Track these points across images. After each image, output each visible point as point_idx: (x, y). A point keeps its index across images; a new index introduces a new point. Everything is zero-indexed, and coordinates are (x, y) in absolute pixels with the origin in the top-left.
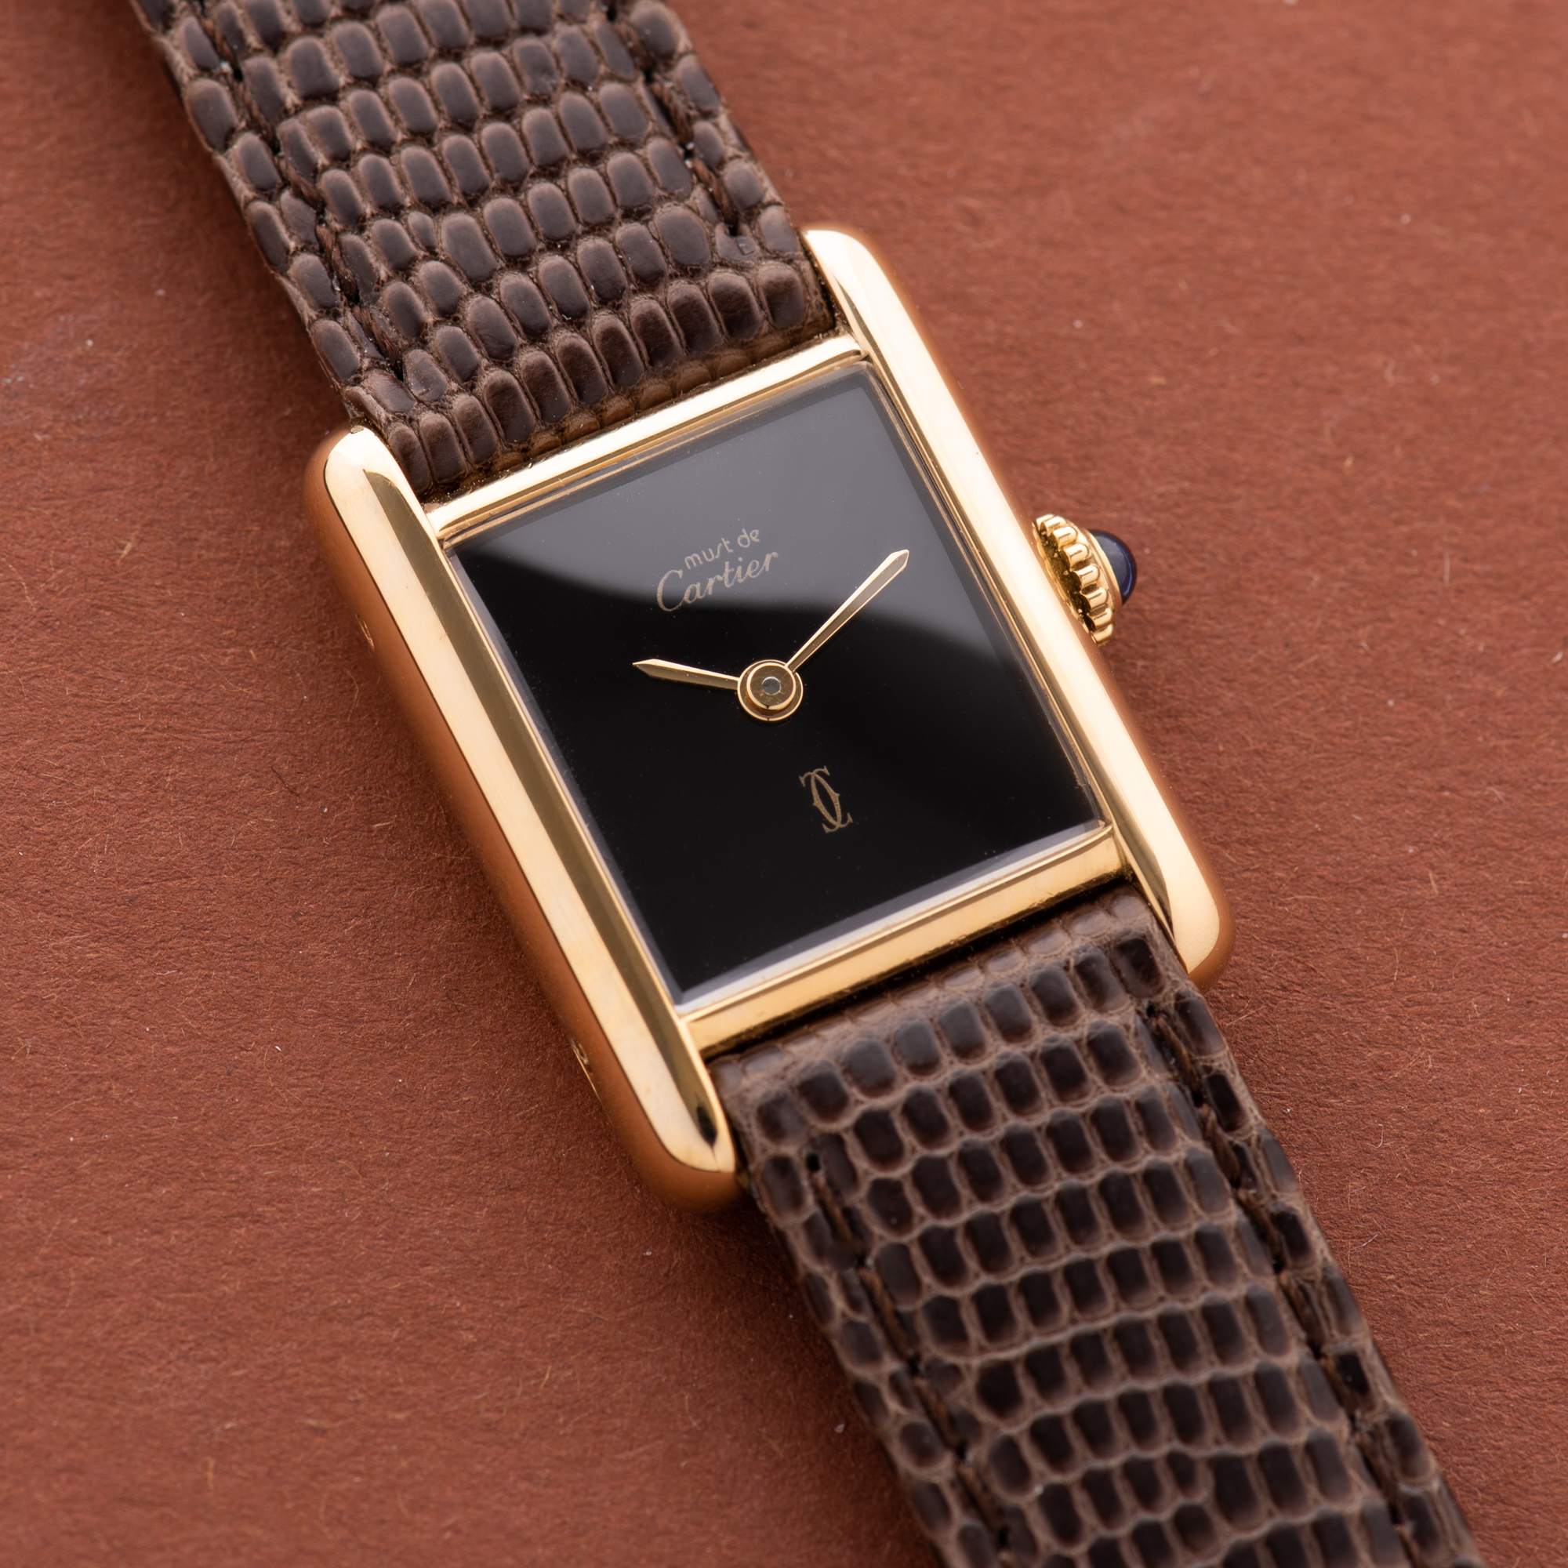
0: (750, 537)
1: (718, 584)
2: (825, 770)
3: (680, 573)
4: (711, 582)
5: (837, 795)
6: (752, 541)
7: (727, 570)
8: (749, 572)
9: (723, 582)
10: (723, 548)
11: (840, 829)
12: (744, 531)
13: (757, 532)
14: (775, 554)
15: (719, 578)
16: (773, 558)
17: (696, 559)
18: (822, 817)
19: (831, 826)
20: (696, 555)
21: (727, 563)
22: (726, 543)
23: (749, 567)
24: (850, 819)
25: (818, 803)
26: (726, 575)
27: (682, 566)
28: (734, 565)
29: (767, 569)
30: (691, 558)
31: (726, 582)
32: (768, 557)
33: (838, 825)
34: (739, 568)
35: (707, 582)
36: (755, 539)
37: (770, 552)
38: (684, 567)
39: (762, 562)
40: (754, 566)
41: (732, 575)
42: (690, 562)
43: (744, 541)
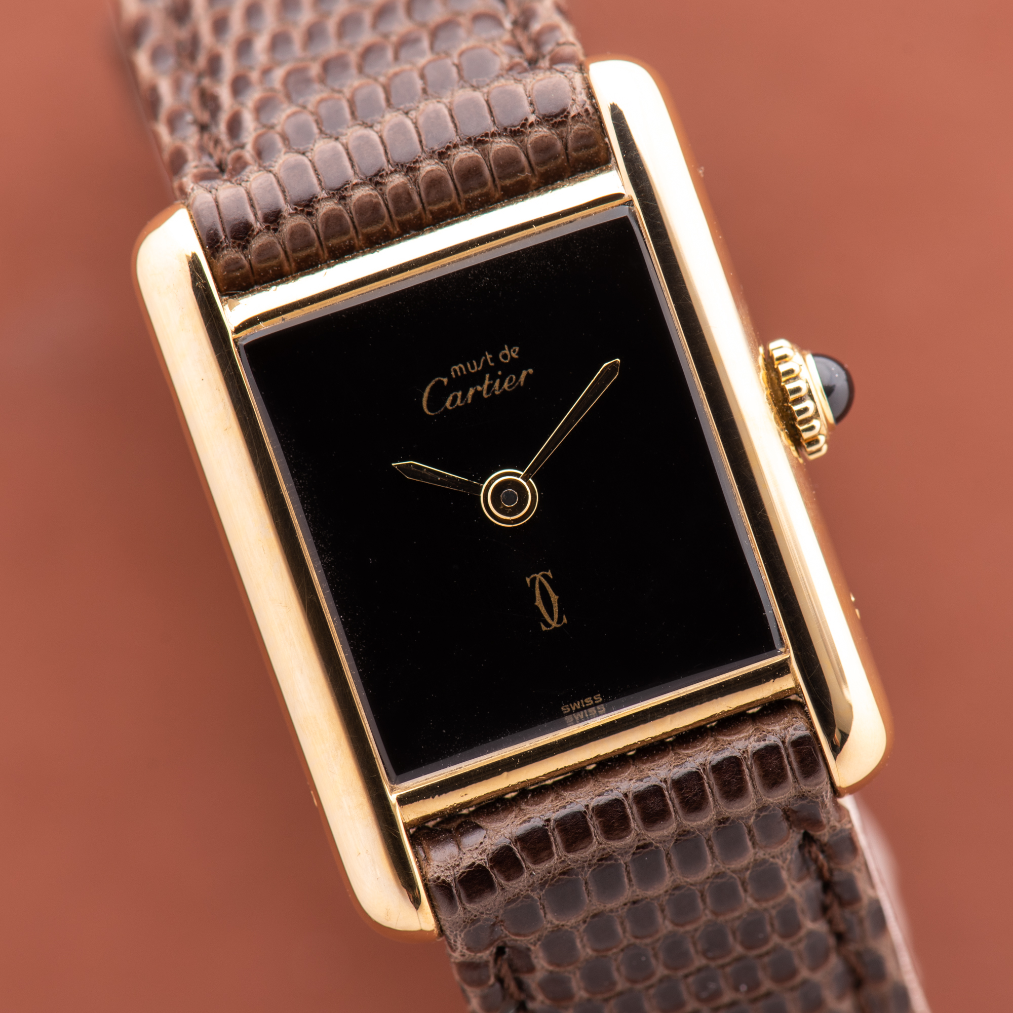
0: (511, 353)
1: (478, 394)
2: (549, 573)
3: (445, 380)
4: (471, 391)
5: (557, 597)
6: (511, 357)
7: (487, 382)
8: (506, 385)
9: (482, 392)
10: (486, 361)
11: (555, 628)
12: (506, 346)
13: (517, 349)
14: (531, 371)
15: (479, 388)
16: (528, 374)
17: (461, 369)
18: (542, 615)
19: (548, 625)
20: (461, 366)
21: (487, 376)
22: (489, 357)
23: (507, 381)
24: (565, 620)
25: (539, 603)
26: (485, 386)
27: (448, 375)
28: (494, 378)
29: (522, 384)
30: (457, 368)
31: (485, 392)
32: (524, 373)
33: (554, 624)
34: (498, 381)
35: (468, 391)
36: (514, 355)
37: (526, 369)
38: (449, 376)
39: (518, 377)
40: (511, 380)
41: (490, 387)
42: (455, 371)
43: (505, 356)
